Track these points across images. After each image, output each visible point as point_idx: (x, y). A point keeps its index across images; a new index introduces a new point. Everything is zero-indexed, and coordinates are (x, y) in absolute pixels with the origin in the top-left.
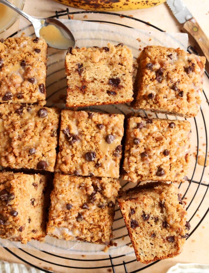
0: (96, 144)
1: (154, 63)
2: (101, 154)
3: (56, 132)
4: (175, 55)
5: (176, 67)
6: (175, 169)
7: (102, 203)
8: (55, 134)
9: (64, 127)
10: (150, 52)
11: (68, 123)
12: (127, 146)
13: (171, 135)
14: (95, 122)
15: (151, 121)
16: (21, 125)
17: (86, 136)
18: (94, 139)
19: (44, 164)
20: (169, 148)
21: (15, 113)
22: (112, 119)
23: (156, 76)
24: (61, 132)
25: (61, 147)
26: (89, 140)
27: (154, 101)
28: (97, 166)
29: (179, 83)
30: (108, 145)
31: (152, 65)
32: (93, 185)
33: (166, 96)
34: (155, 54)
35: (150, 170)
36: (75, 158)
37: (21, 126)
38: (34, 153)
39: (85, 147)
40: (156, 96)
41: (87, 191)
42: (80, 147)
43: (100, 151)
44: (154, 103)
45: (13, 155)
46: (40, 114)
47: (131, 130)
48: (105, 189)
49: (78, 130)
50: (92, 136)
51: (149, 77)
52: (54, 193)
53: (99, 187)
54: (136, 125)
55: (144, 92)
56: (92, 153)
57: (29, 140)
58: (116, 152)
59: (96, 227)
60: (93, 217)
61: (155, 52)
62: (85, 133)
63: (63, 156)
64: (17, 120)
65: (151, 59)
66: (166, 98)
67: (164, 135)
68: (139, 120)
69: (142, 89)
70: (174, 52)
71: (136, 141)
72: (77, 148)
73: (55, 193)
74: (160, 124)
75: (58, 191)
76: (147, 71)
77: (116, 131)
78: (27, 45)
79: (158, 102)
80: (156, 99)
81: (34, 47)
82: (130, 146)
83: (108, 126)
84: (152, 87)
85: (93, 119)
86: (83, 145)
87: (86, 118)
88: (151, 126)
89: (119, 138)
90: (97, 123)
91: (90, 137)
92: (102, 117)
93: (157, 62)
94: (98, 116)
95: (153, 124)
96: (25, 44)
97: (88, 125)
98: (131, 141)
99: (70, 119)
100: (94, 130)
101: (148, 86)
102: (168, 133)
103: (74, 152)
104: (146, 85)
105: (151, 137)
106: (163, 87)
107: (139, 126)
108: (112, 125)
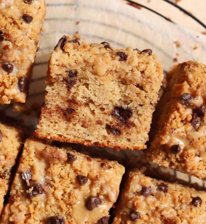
0: (68, 206)
1: (194, 95)
2: (74, 223)
3: (8, 171)
8: (6, 175)
9: (23, 167)
10: (193, 74)
11: (31, 163)
12: (118, 219)
13: (191, 218)
14: (75, 171)
15: (165, 188)
17: (56, 190)
18: (67, 197)
22: (105, 171)
23: (191, 118)
24: (17, 175)
25: (13, 197)
26: (60, 196)
27: (179, 158)
30: (87, 213)
31: (190, 98)
33: (200, 153)
34: (199, 78)
36: (31, 221)
39: (51, 206)
40: (185, 149)
42: (43, 205)
43: (73, 219)
44: (177, 160)
47: (130, 195)
49: (45, 176)
50: (65, 192)
51: (180, 116)
54: (141, 189)
55: (166, 140)
56: (60, 220)
61: (199, 76)
62: (56, 185)
63: (13, 213)
65: (190, 86)
66: (199, 156)
67: (180, 214)
68: (149, 182)
69: (164, 133)
71: (133, 215)
72: (37, 204)
74: (178, 197)
76: (180, 105)
77: (105, 192)
78: (13, 5)
79: (184, 161)
80: (182, 156)
81: (23, 12)
82: (122, 219)
83: (95, 182)
84: (182, 134)
85: (74, 165)
86: (48, 202)
87: (63, 162)
88: (164, 197)
89: (108, 204)
90: (79, 173)
91: (62, 192)
92: (89, 166)
93: (200, 93)
94: (83, 162)
95: (168, 194)
96: (9, 3)
97: (63, 173)
98: (126, 212)
99: (36, 157)
100: (71, 183)
101: (176, 131)
102: (187, 213)
103: (32, 210)
104: (172, 129)
105: (159, 215)
106: (199, 139)
107: (143, 191)
108: (102, 181)
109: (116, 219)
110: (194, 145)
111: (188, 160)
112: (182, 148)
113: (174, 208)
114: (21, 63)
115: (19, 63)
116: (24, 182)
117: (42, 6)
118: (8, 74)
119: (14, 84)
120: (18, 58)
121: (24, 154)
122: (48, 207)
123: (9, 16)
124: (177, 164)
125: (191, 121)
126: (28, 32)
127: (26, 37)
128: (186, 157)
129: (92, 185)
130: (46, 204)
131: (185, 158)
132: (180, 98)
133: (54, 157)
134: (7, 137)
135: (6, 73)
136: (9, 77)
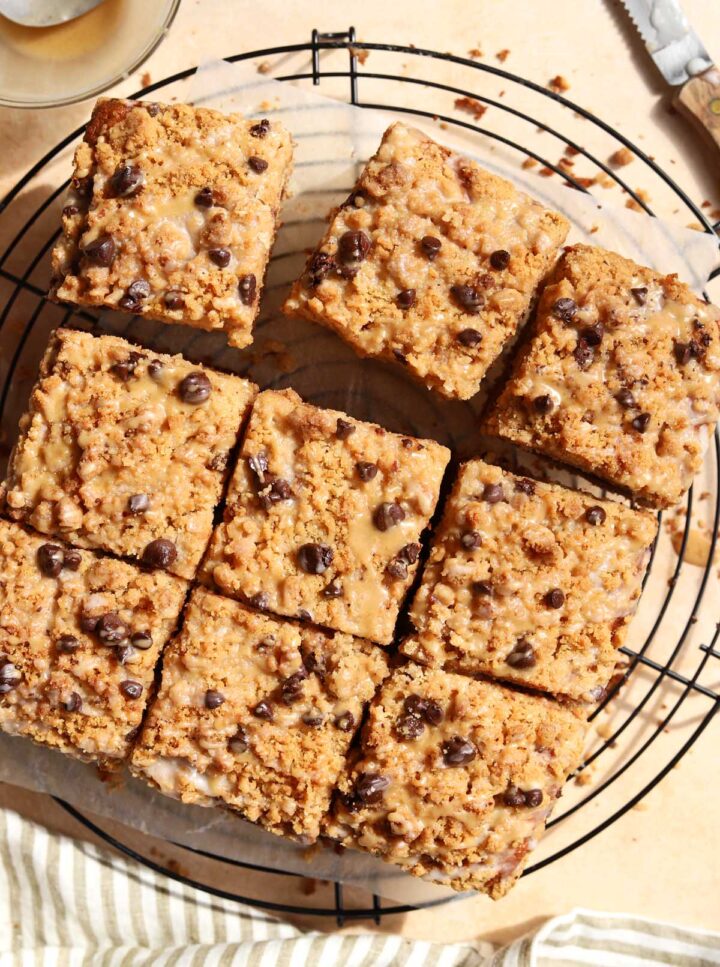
0: (340, 523)
1: (582, 302)
2: (351, 556)
3: (223, 456)
4: (655, 294)
5: (648, 333)
6: (570, 655)
7: (320, 710)
8: (219, 463)
9: (252, 446)
10: (580, 264)
11: (268, 439)
12: (439, 550)
13: (584, 547)
14: (353, 454)
15: (530, 487)
16: (122, 414)
17: (316, 492)
18: (338, 505)
19: (166, 550)
20: (568, 585)
21: (109, 371)
22: (410, 454)
23: (575, 345)
24: (241, 462)
25: (232, 509)
26: (323, 505)
27: (550, 422)
28: (327, 593)
29: (644, 387)
30: (377, 536)
31: (574, 307)
32: (302, 649)
33: (592, 416)
34: (593, 273)
35: (490, 642)
36: (267, 553)
37: (120, 417)
38: (144, 510)
39: (305, 525)
40: (562, 407)
41: (279, 661)
42: (290, 523)
43: (348, 548)
44: (546, 427)
45: (78, 501)
46: (187, 390)
47: (461, 502)
48: (337, 671)
49: (295, 464)
50: (333, 497)
51: (553, 343)
52: (177, 646)
53: (319, 659)
54: (482, 489)
55: (526, 387)
56: (324, 549)
57: (136, 465)
58: (398, 564)
59: (282, 780)
60: (279, 747)
61: (593, 269)
62: (315, 481)
63: (232, 540)
64: (112, 397)
65: (575, 288)
66: (591, 423)
67: (561, 540)
68: (497, 474)
69: (521, 374)
70: (657, 284)
71: (468, 538)
72: (279, 521)
73: (180, 648)
74: (555, 503)
75: (191, 644)
76: (552, 321)
77: (411, 495)
78: (230, 140)
79: (560, 429)
80: (555, 419)
81: (250, 152)
82: (447, 550)
83: (391, 475)
84: (556, 377)
85: (349, 442)
86: (301, 515)
87: (328, 436)
88: (528, 504)
89: (418, 520)
90: (360, 456)
91: (327, 497)
92: (381, 445)
93: (592, 300)
94: (368, 436)
95: (535, 497)
96: (223, 137)
97: (329, 459)
98: (454, 535)
99: (278, 428)
100: (346, 478)
101: (544, 370)
102: (577, 538)
103: (269, 533)
104: (537, 366)
105: (518, 539)
106: (590, 387)
107: (488, 494)
108: (404, 474)
109: (434, 549)
110: (581, 399)
111: (567, 427)
112: (557, 404)
113: (549, 528)
114: (246, 248)
115: (242, 248)
116: (253, 476)
117: (286, 142)
118: (220, 270)
119: (231, 288)
120: (239, 239)
121: (254, 421)
122: (301, 525)
123: (223, 160)
124: (545, 435)
125: (575, 353)
126: (257, 190)
127: (255, 200)
128: (564, 420)
129: (386, 481)
130: (297, 519)
131: (561, 422)
132: (555, 308)
133: (311, 425)
134: (219, 390)
135: (216, 267)
136: (222, 275)
